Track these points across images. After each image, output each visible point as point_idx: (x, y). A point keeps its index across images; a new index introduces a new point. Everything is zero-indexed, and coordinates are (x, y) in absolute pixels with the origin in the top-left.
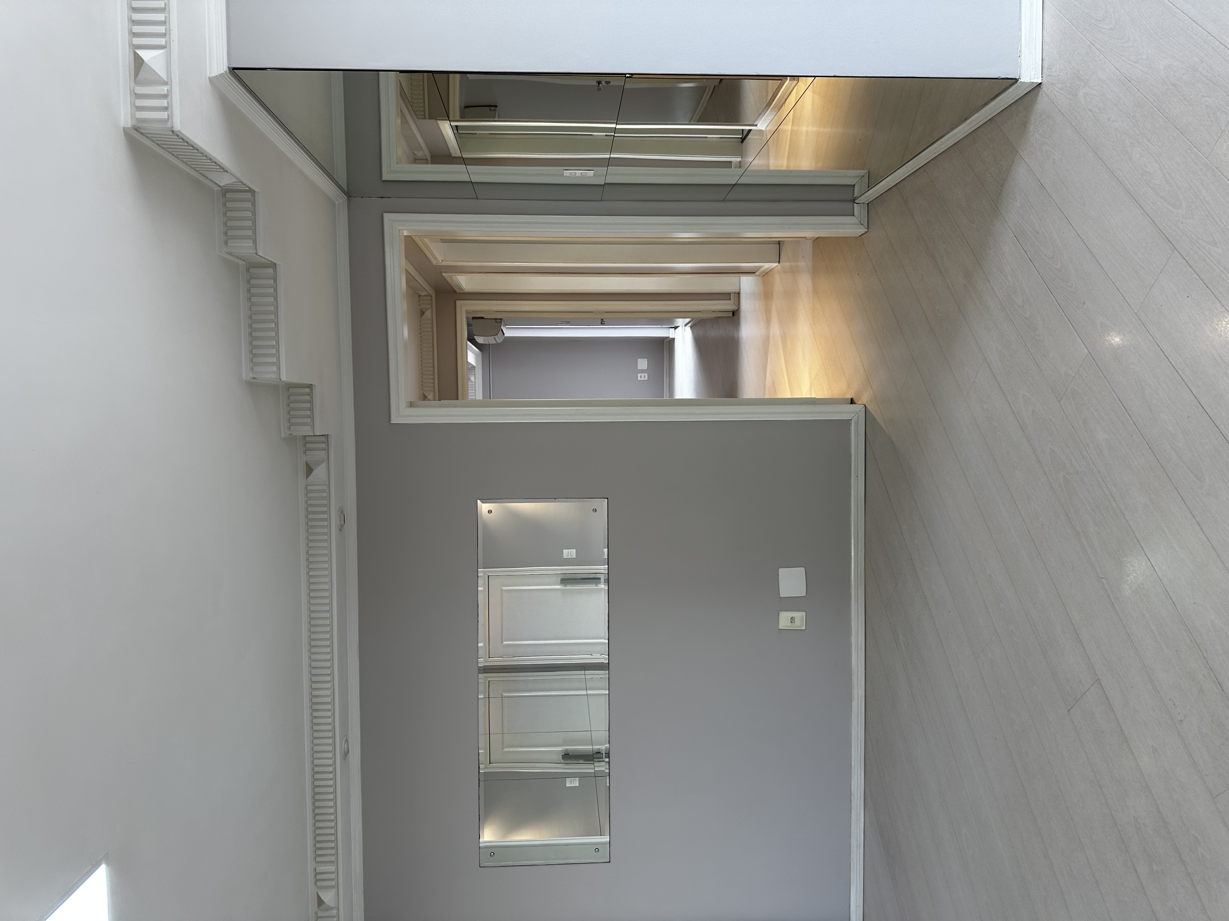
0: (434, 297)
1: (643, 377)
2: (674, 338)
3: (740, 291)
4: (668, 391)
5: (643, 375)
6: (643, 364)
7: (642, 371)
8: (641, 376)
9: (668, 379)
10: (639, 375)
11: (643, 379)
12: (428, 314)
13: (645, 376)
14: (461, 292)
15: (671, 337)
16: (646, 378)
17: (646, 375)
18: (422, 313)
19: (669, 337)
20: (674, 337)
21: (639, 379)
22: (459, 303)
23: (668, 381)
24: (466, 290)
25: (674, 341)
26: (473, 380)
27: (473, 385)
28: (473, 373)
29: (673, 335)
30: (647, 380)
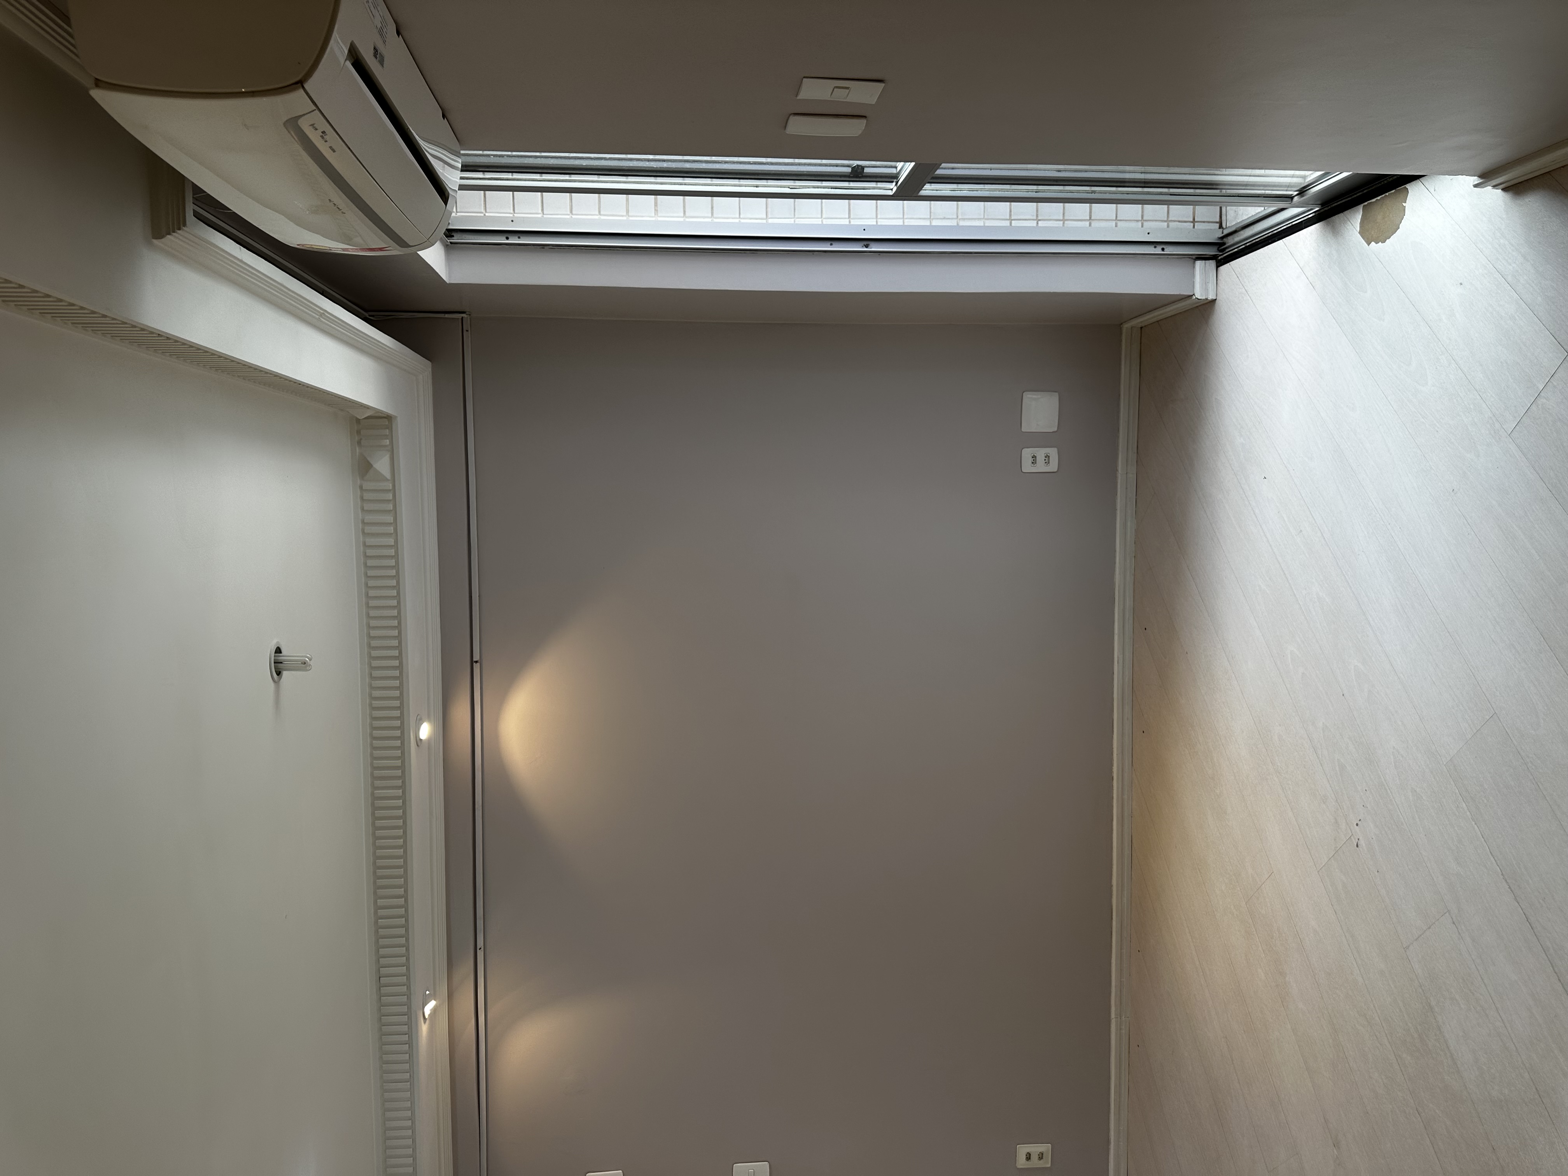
1: (1041, 458)
2: (1214, 301)
5: (1041, 453)
6: (1041, 410)
7: (1040, 439)
8: (1034, 457)
10: (1027, 453)
11: (1041, 467)
13: (1047, 457)
15: (1199, 294)
16: (1053, 466)
17: (1053, 452)
19: (1194, 296)
20: (1211, 297)
21: (1027, 467)
25: (1211, 304)
26: (386, 472)
27: (388, 491)
28: (387, 442)
29: (1207, 290)
30: (1056, 470)
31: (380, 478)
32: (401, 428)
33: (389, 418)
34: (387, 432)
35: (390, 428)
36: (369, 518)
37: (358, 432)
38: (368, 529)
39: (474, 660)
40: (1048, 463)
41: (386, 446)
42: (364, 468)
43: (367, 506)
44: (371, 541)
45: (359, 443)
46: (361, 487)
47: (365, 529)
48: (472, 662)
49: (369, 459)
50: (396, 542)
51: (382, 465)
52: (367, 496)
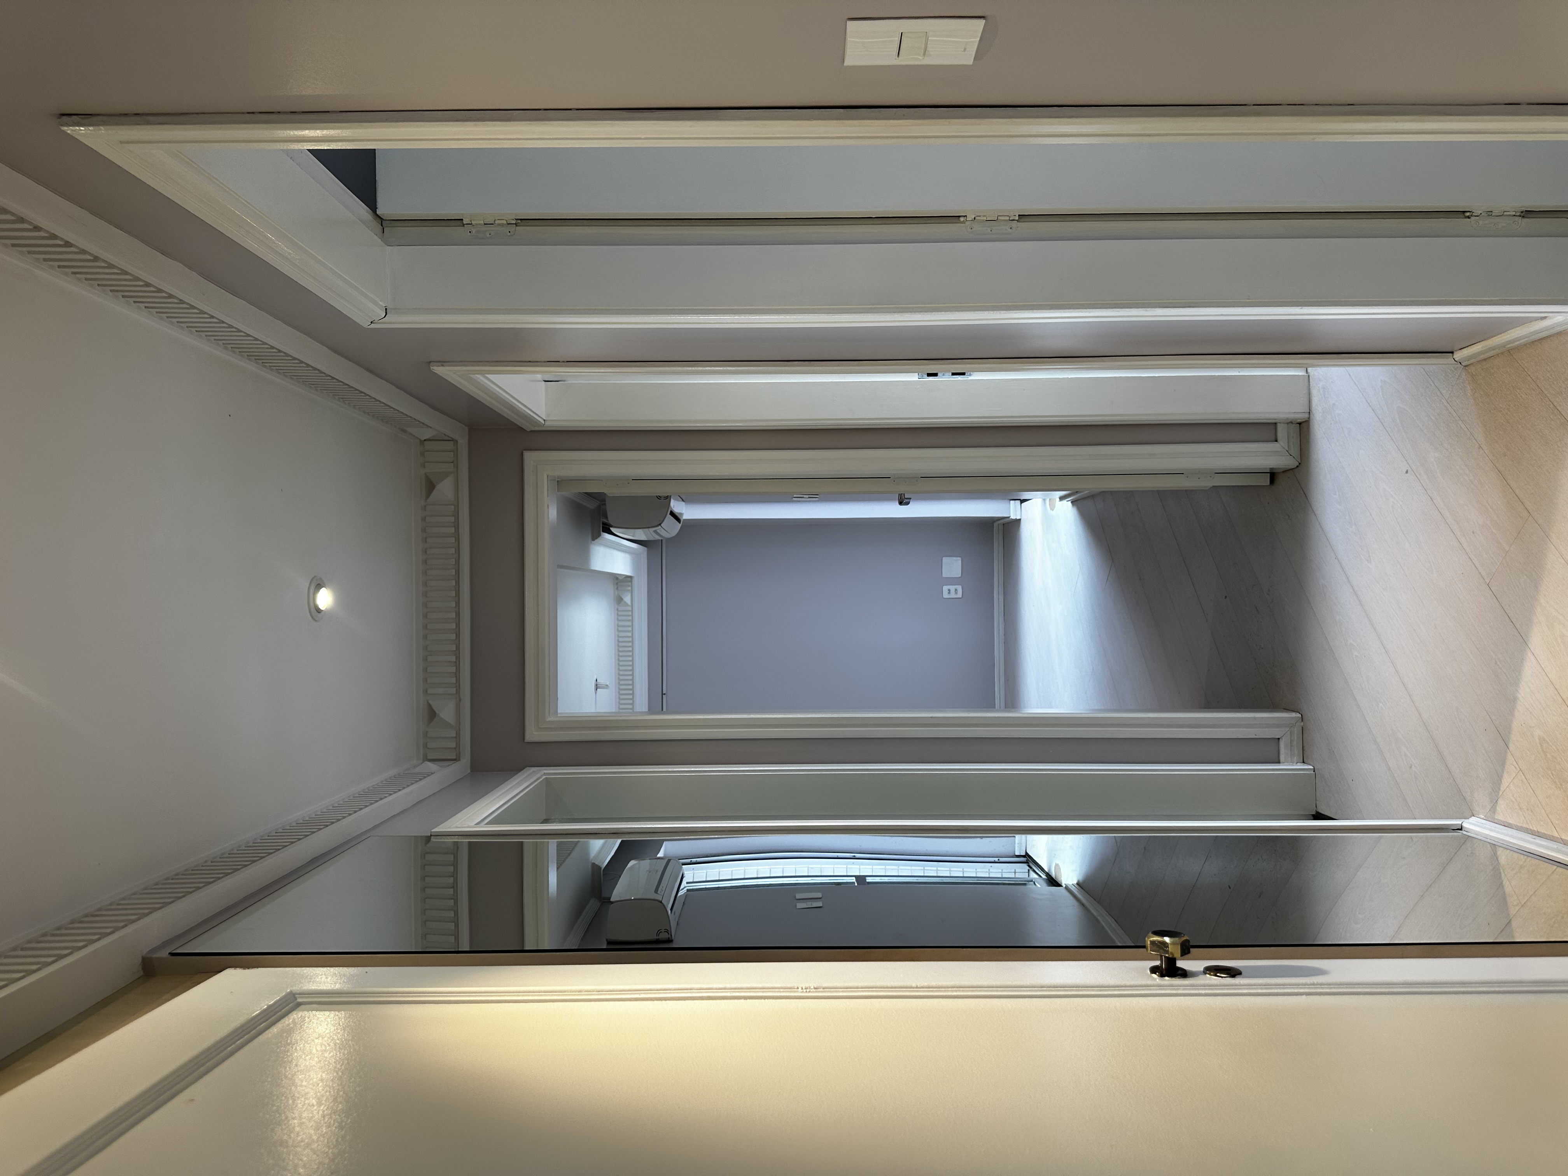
0: (463, 442)
1: (953, 591)
2: (1020, 520)
3: (1309, 418)
4: (1002, 619)
5: (952, 588)
6: (953, 566)
7: (952, 581)
8: (949, 590)
9: (1001, 597)
10: (945, 588)
11: (953, 595)
12: (445, 489)
13: (956, 590)
14: (536, 429)
15: (1013, 517)
16: (960, 595)
17: (959, 588)
18: (430, 486)
19: (1009, 517)
20: (1018, 518)
21: (946, 595)
22: (530, 458)
23: (1002, 600)
24: (547, 423)
25: (1018, 521)
26: (629, 602)
27: (629, 611)
28: (630, 588)
29: (1016, 515)
30: (961, 597)
31: (627, 605)
32: (635, 581)
33: (631, 577)
34: (630, 584)
35: (631, 581)
36: (621, 623)
37: (617, 584)
38: (620, 629)
39: (664, 693)
40: (956, 593)
41: (629, 590)
42: (619, 600)
43: (620, 618)
44: (621, 634)
45: (617, 589)
46: (617, 610)
47: (619, 629)
48: (663, 694)
49: (621, 596)
50: (632, 634)
51: (627, 599)
52: (620, 613)
